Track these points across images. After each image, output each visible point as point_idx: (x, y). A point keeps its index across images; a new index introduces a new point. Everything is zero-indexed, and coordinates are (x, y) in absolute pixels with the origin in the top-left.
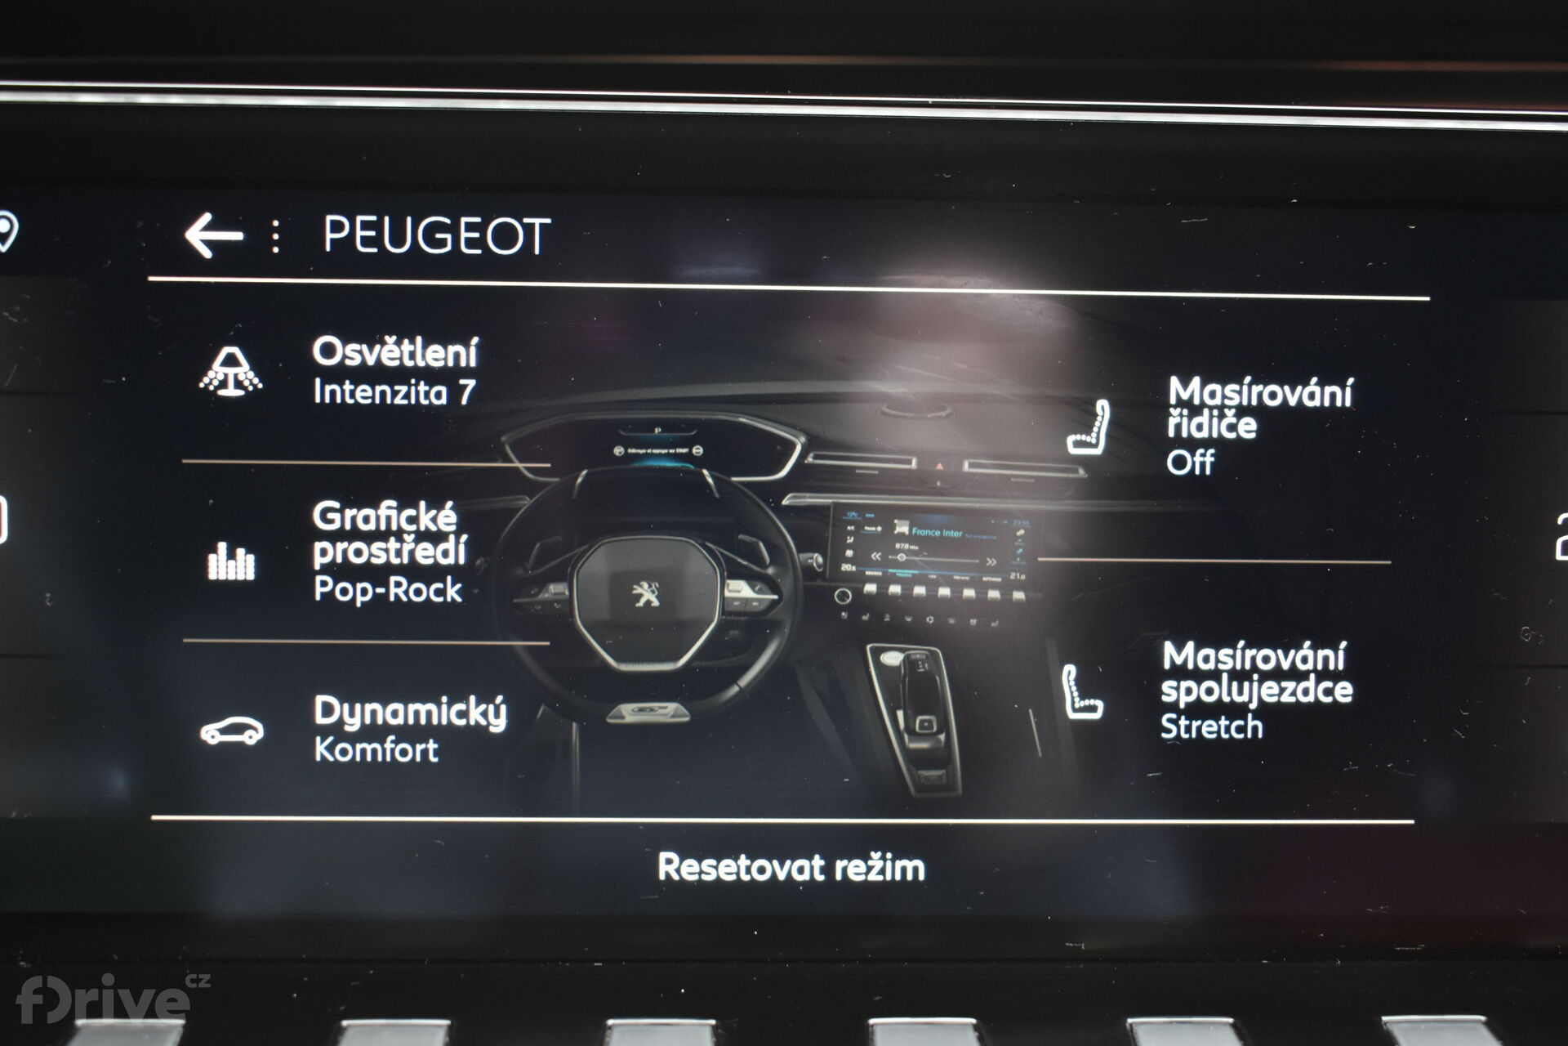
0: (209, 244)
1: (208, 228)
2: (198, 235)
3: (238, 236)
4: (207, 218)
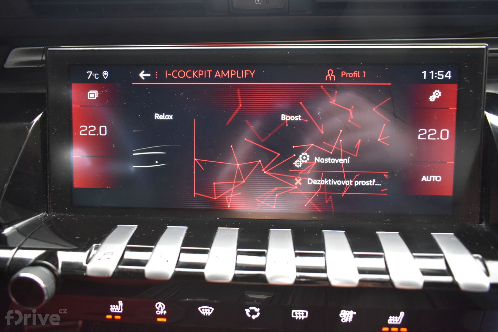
0: (144, 77)
1: (144, 73)
2: (142, 75)
3: (149, 75)
4: (143, 72)
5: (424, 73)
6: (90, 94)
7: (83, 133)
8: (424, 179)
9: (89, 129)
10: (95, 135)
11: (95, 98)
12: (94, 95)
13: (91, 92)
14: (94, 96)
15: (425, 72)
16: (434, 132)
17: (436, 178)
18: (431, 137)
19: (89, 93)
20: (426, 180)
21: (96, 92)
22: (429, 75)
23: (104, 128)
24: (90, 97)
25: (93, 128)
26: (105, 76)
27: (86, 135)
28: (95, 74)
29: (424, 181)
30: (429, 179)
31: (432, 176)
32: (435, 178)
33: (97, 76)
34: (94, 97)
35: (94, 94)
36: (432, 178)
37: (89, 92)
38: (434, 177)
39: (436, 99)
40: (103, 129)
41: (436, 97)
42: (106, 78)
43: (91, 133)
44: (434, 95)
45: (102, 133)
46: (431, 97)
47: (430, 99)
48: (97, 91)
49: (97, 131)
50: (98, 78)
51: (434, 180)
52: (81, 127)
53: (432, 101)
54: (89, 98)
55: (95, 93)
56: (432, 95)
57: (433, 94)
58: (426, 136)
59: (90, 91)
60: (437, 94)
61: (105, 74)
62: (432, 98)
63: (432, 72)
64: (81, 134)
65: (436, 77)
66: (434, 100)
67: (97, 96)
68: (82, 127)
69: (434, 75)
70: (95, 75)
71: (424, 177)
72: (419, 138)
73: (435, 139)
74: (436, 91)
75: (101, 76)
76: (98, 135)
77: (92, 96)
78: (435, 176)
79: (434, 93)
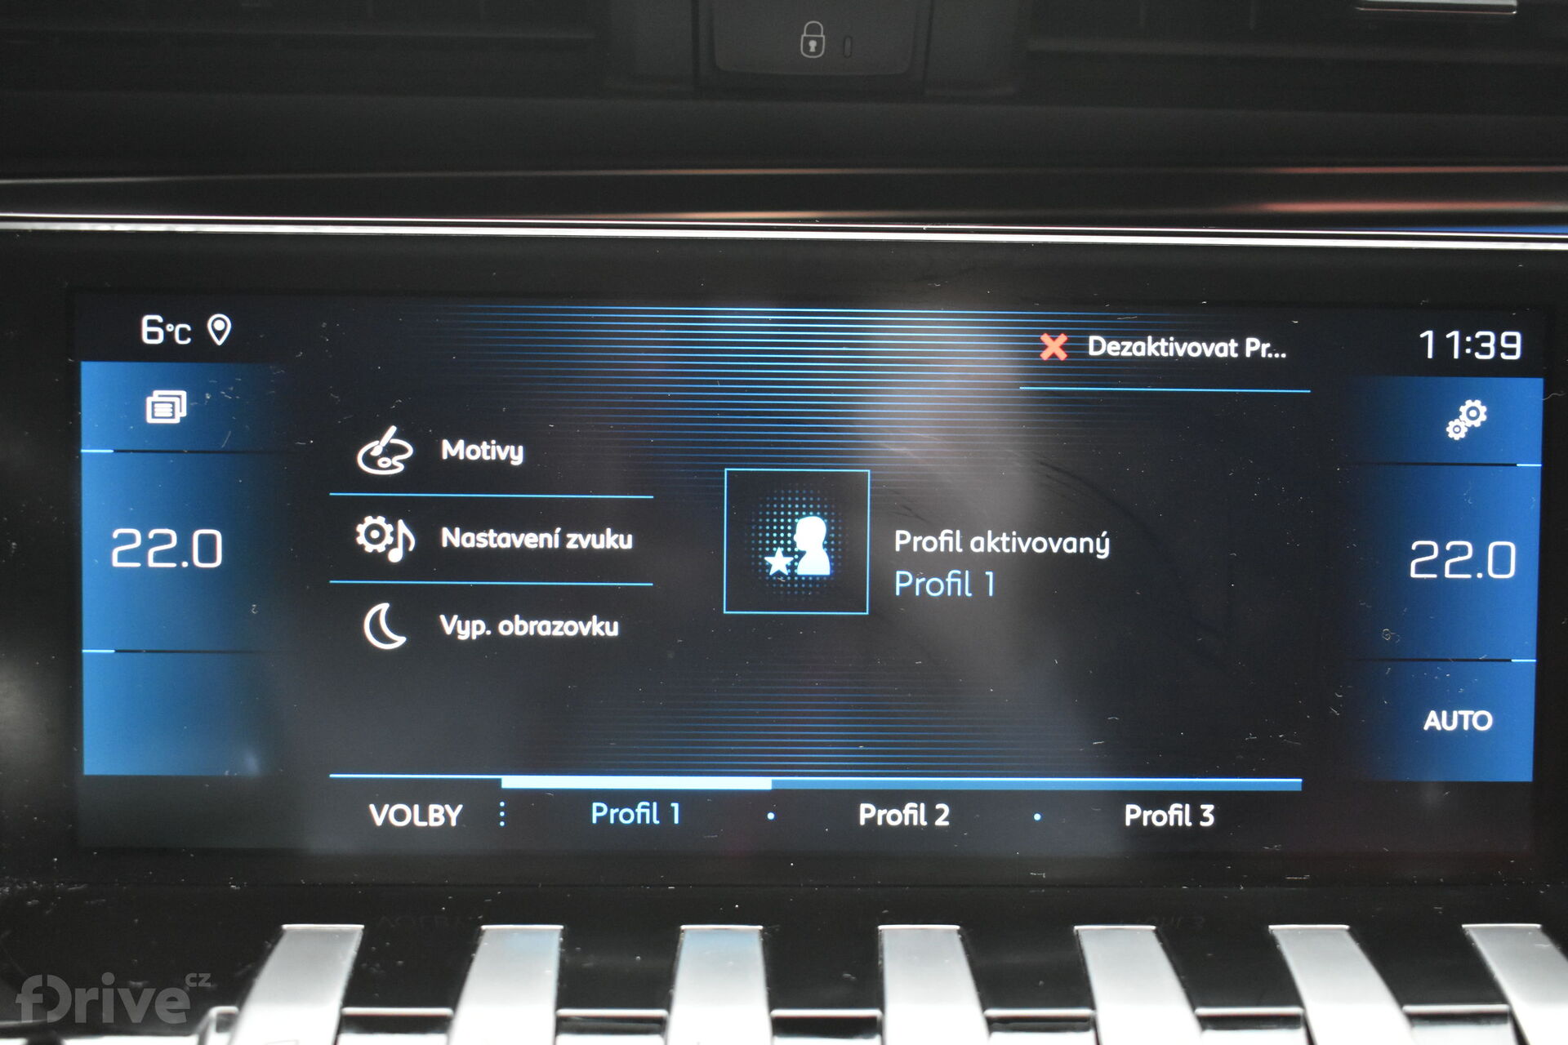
5: (1426, 338)
6: (153, 403)
7: (123, 557)
8: (1432, 724)
9: (147, 544)
10: (173, 565)
11: (177, 421)
12: (173, 408)
13: (160, 396)
14: (173, 412)
15: (1429, 334)
16: (1464, 551)
17: (1472, 719)
18: (1455, 568)
19: (149, 400)
20: (1439, 728)
21: (179, 397)
22: (1443, 346)
23: (213, 537)
24: (153, 417)
25: (166, 539)
26: (219, 334)
27: (138, 565)
28: (175, 325)
29: (1432, 729)
30: (1450, 723)
31: (1461, 712)
32: (1471, 717)
33: (184, 334)
34: (173, 417)
35: (173, 403)
36: (1461, 718)
37: (151, 395)
38: (1466, 713)
39: (1472, 430)
40: (207, 545)
41: (1470, 426)
42: (219, 343)
43: (159, 557)
44: (1463, 417)
45: (202, 560)
46: (1452, 424)
47: (1448, 429)
48: (183, 394)
49: (183, 551)
50: (188, 341)
51: (1466, 727)
52: (115, 535)
53: (1457, 437)
54: (150, 420)
55: (176, 400)
56: (1458, 417)
57: (1460, 413)
58: (1436, 567)
59: (156, 393)
60: (1473, 413)
61: (219, 326)
62: (1457, 429)
63: (1456, 334)
64: (116, 563)
65: (1468, 351)
66: (1462, 435)
67: (184, 414)
68: (120, 535)
69: (1463, 345)
70: (176, 329)
71: (1433, 714)
72: (1413, 575)
73: (1468, 576)
74: (1469, 403)
75: (199, 333)
76: (185, 564)
77: (163, 411)
78: (1471, 712)
79: (1463, 409)
